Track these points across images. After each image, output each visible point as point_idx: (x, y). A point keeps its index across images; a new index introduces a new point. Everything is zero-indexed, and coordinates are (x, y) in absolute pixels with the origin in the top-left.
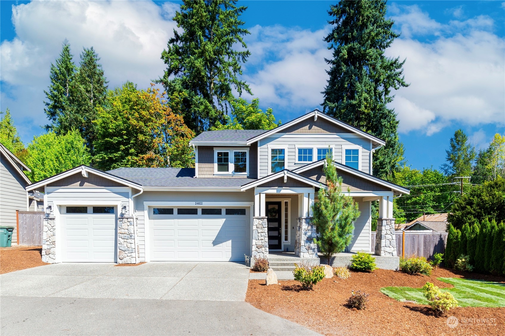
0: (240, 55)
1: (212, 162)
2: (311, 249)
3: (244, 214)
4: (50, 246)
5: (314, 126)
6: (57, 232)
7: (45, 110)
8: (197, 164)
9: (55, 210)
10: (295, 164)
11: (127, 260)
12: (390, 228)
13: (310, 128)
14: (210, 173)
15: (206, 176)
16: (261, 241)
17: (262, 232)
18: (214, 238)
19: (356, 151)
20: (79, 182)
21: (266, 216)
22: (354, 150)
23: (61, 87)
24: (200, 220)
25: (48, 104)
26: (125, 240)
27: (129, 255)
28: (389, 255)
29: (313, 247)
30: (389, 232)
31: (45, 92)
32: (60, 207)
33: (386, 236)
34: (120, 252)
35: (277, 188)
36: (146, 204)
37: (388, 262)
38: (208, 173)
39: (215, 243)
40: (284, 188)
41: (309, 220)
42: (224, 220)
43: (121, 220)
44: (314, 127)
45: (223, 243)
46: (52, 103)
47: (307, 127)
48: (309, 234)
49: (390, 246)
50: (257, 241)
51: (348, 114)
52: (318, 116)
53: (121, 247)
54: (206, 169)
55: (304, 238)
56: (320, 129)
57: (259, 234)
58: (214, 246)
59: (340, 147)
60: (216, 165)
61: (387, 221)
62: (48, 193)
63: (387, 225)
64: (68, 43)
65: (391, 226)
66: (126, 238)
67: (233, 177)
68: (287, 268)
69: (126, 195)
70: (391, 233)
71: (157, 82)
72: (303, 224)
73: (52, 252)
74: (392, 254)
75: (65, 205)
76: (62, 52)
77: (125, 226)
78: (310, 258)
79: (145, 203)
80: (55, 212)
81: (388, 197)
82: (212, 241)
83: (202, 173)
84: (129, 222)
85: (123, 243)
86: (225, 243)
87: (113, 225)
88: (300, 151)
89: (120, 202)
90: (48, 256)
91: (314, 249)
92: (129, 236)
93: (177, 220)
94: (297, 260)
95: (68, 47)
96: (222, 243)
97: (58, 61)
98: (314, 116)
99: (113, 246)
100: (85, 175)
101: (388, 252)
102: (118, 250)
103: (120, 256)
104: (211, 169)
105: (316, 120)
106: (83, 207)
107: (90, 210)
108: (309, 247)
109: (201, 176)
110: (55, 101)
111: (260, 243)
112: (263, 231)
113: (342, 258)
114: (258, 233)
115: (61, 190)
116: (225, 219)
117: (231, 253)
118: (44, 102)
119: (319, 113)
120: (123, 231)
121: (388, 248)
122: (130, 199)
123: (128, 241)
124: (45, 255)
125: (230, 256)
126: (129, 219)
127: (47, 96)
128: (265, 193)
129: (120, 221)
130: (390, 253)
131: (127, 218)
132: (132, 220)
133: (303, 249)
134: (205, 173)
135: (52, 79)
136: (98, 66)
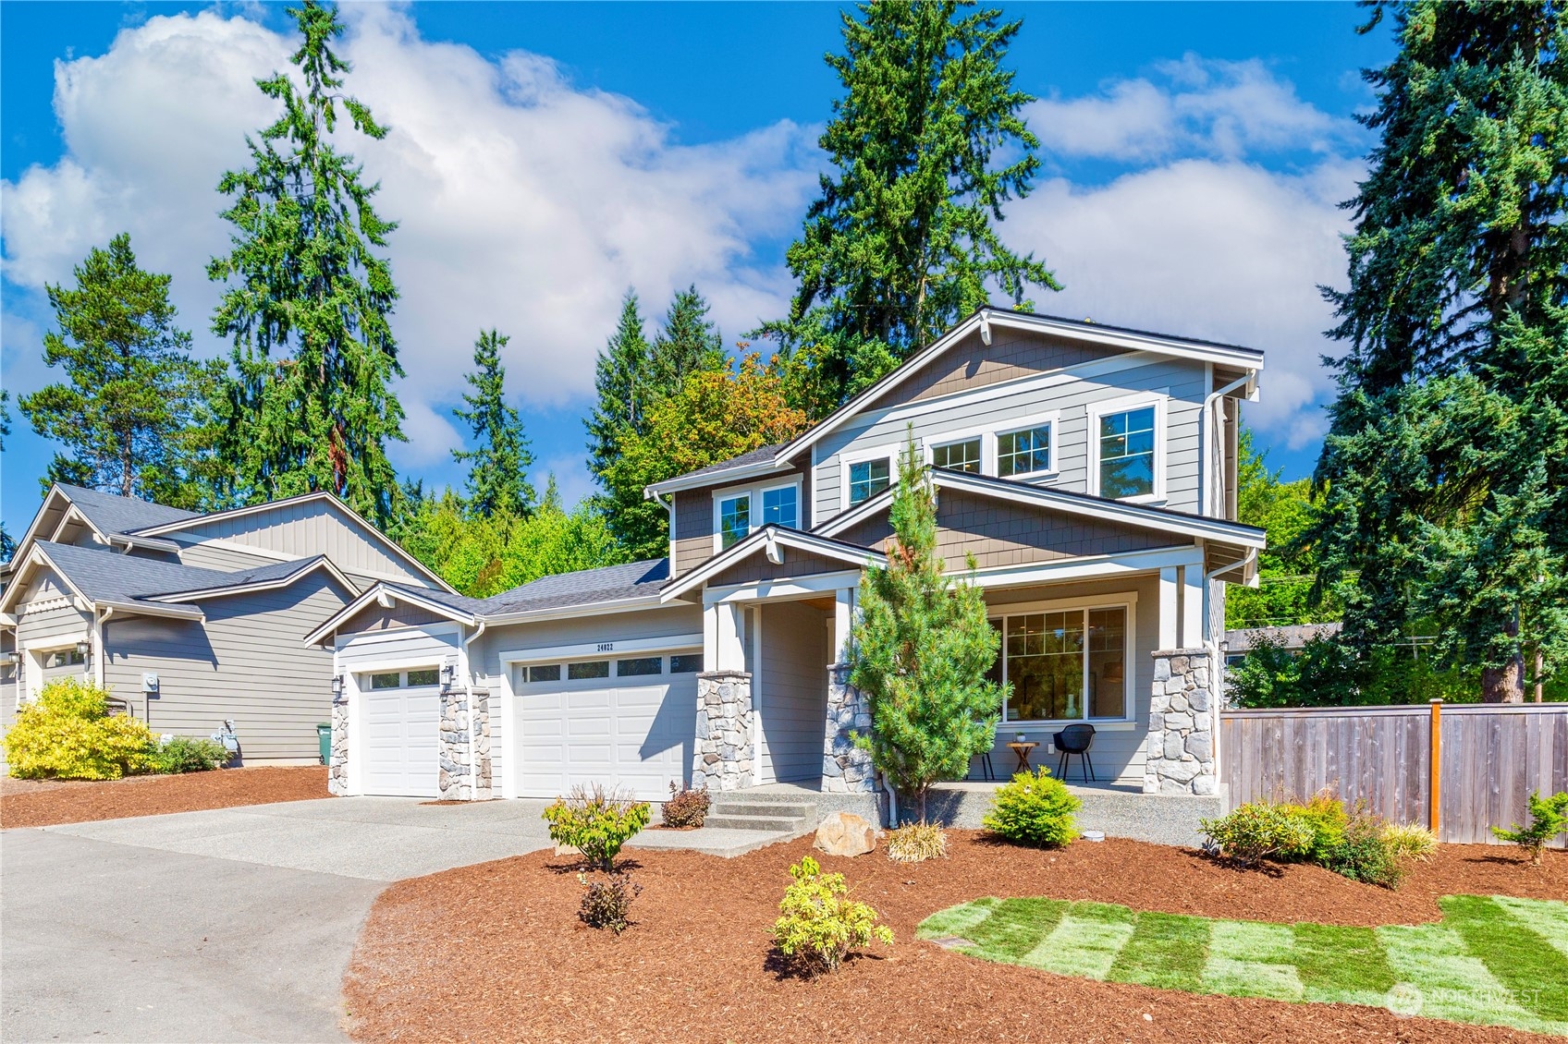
0: (1007, 179)
2: (852, 766)
4: (341, 760)
5: (984, 363)
7: (588, 463)
8: (674, 542)
9: (350, 683)
11: (452, 792)
12: (1185, 686)
13: (972, 371)
16: (714, 741)
17: (718, 717)
18: (642, 738)
19: (1145, 416)
20: (381, 620)
22: (1135, 415)
23: (617, 403)
24: (615, 692)
25: (594, 449)
26: (451, 746)
27: (456, 779)
28: (1178, 790)
29: (858, 759)
30: (1180, 703)
31: (584, 422)
32: (360, 677)
33: (1168, 718)
34: (441, 773)
35: (757, 583)
36: (506, 658)
37: (1169, 817)
39: (646, 752)
40: (775, 580)
41: (846, 673)
42: (665, 687)
43: (445, 699)
44: (985, 366)
45: (665, 752)
46: (599, 443)
47: (962, 371)
48: (846, 717)
49: (1185, 756)
50: (705, 743)
51: (1440, 258)
52: (991, 325)
53: (443, 761)
54: (695, 553)
55: (832, 730)
56: (1005, 366)
57: (712, 722)
58: (643, 759)
59: (1079, 412)
60: (718, 538)
61: (1175, 661)
62: (338, 648)
63: (1173, 675)
64: (634, 293)
65: (1190, 677)
66: (450, 740)
68: (749, 821)
69: (451, 640)
70: (1190, 706)
71: (755, 335)
72: (830, 687)
73: (343, 772)
74: (1193, 785)
75: (369, 672)
76: (621, 318)
77: (450, 712)
78: (849, 793)
79: (502, 655)
80: (351, 689)
81: (1180, 569)
82: (639, 748)
83: (686, 564)
84: (459, 703)
85: (446, 753)
86: (670, 750)
89: (444, 658)
90: (337, 781)
91: (861, 764)
92: (457, 735)
93: (567, 693)
94: (808, 798)
95: (633, 304)
96: (663, 750)
97: (613, 342)
98: (979, 328)
100: (385, 603)
101: (1176, 777)
102: (439, 769)
103: (442, 783)
104: (707, 551)
105: (987, 340)
107: (404, 679)
108: (845, 760)
110: (606, 438)
111: (710, 746)
112: (722, 713)
113: (986, 799)
114: (710, 719)
116: (668, 686)
118: (588, 446)
119: (994, 313)
120: (446, 724)
121: (1176, 763)
122: (460, 649)
123: (455, 747)
124: (334, 779)
126: (457, 696)
127: (587, 430)
128: (730, 602)
129: (443, 702)
130: (1185, 782)
131: (454, 694)
132: (462, 697)
133: (830, 765)
134: (692, 563)
135: (599, 388)
136: (707, 326)
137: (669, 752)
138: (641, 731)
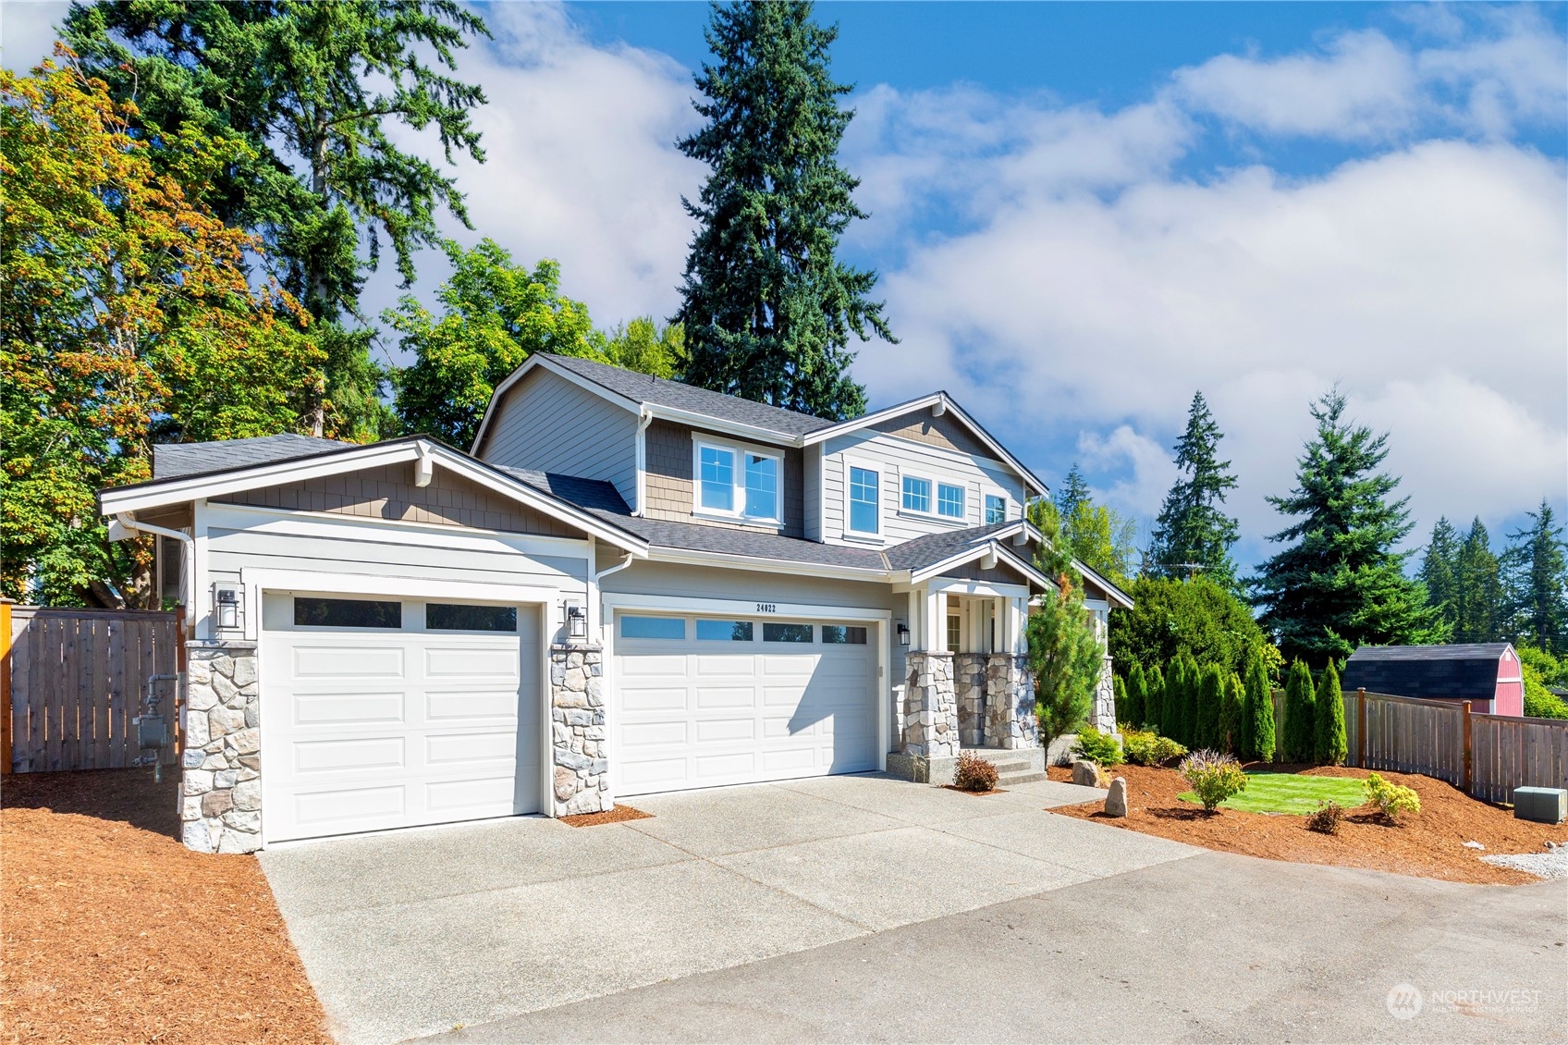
1: (688, 475)
2: (1028, 728)
3: (864, 642)
4: (234, 775)
5: (931, 428)
6: (265, 709)
8: (644, 473)
10: (898, 513)
11: (586, 800)
13: (925, 432)
14: (681, 507)
15: (670, 517)
16: (944, 713)
17: (945, 692)
18: (792, 710)
20: (382, 503)
21: (950, 648)
22: (998, 500)
24: (760, 658)
26: (579, 730)
27: (593, 780)
29: (1031, 723)
32: (270, 597)
34: (558, 774)
35: (969, 580)
36: (611, 602)
38: (675, 506)
39: (796, 725)
41: (1026, 661)
42: (818, 657)
43: (563, 657)
44: (932, 431)
45: (816, 724)
48: (1024, 692)
50: (936, 716)
53: (563, 755)
54: (669, 494)
55: (1015, 702)
56: (942, 436)
57: (940, 696)
58: (791, 734)
59: (977, 487)
60: (697, 484)
62: (214, 532)
66: (581, 722)
67: (744, 528)
72: (1013, 671)
73: (245, 799)
75: (291, 592)
77: (575, 678)
78: (1027, 748)
82: (787, 721)
83: (659, 504)
84: (590, 664)
85: (570, 741)
86: (821, 722)
87: (512, 674)
88: (907, 480)
89: (554, 593)
90: (218, 822)
91: (1034, 726)
92: (591, 713)
93: (695, 656)
96: (813, 723)
99: (511, 756)
102: (550, 769)
103: (562, 789)
104: (685, 497)
105: (938, 414)
106: (383, 604)
108: (1025, 724)
109: (656, 515)
111: (941, 718)
112: (948, 688)
114: (938, 693)
115: (286, 523)
116: (820, 656)
117: (832, 750)
120: (568, 697)
122: (590, 584)
123: (588, 732)
124: (204, 821)
125: (830, 759)
126: (589, 654)
128: (947, 592)
129: (558, 662)
131: (585, 653)
133: (1015, 729)
134: (666, 505)
137: (819, 724)
138: (790, 704)
